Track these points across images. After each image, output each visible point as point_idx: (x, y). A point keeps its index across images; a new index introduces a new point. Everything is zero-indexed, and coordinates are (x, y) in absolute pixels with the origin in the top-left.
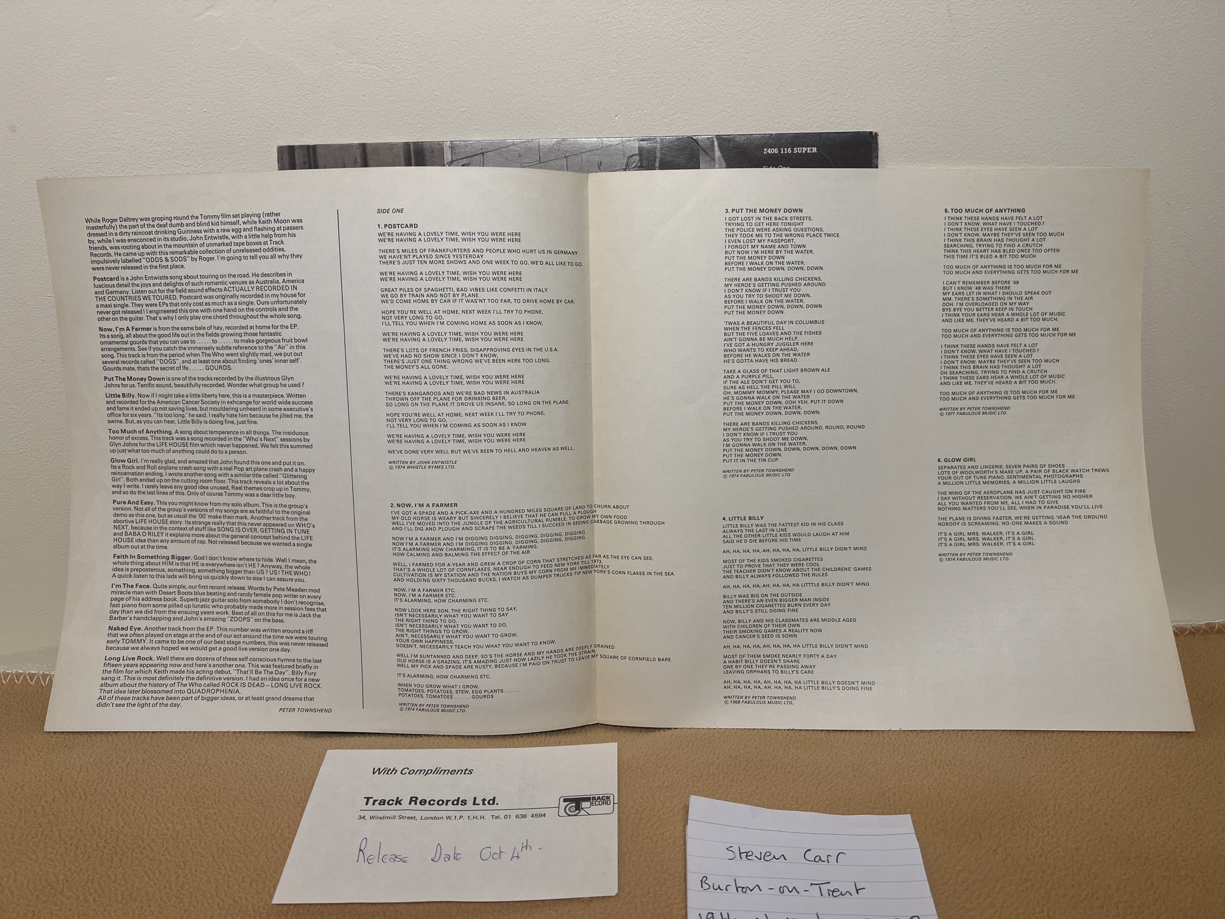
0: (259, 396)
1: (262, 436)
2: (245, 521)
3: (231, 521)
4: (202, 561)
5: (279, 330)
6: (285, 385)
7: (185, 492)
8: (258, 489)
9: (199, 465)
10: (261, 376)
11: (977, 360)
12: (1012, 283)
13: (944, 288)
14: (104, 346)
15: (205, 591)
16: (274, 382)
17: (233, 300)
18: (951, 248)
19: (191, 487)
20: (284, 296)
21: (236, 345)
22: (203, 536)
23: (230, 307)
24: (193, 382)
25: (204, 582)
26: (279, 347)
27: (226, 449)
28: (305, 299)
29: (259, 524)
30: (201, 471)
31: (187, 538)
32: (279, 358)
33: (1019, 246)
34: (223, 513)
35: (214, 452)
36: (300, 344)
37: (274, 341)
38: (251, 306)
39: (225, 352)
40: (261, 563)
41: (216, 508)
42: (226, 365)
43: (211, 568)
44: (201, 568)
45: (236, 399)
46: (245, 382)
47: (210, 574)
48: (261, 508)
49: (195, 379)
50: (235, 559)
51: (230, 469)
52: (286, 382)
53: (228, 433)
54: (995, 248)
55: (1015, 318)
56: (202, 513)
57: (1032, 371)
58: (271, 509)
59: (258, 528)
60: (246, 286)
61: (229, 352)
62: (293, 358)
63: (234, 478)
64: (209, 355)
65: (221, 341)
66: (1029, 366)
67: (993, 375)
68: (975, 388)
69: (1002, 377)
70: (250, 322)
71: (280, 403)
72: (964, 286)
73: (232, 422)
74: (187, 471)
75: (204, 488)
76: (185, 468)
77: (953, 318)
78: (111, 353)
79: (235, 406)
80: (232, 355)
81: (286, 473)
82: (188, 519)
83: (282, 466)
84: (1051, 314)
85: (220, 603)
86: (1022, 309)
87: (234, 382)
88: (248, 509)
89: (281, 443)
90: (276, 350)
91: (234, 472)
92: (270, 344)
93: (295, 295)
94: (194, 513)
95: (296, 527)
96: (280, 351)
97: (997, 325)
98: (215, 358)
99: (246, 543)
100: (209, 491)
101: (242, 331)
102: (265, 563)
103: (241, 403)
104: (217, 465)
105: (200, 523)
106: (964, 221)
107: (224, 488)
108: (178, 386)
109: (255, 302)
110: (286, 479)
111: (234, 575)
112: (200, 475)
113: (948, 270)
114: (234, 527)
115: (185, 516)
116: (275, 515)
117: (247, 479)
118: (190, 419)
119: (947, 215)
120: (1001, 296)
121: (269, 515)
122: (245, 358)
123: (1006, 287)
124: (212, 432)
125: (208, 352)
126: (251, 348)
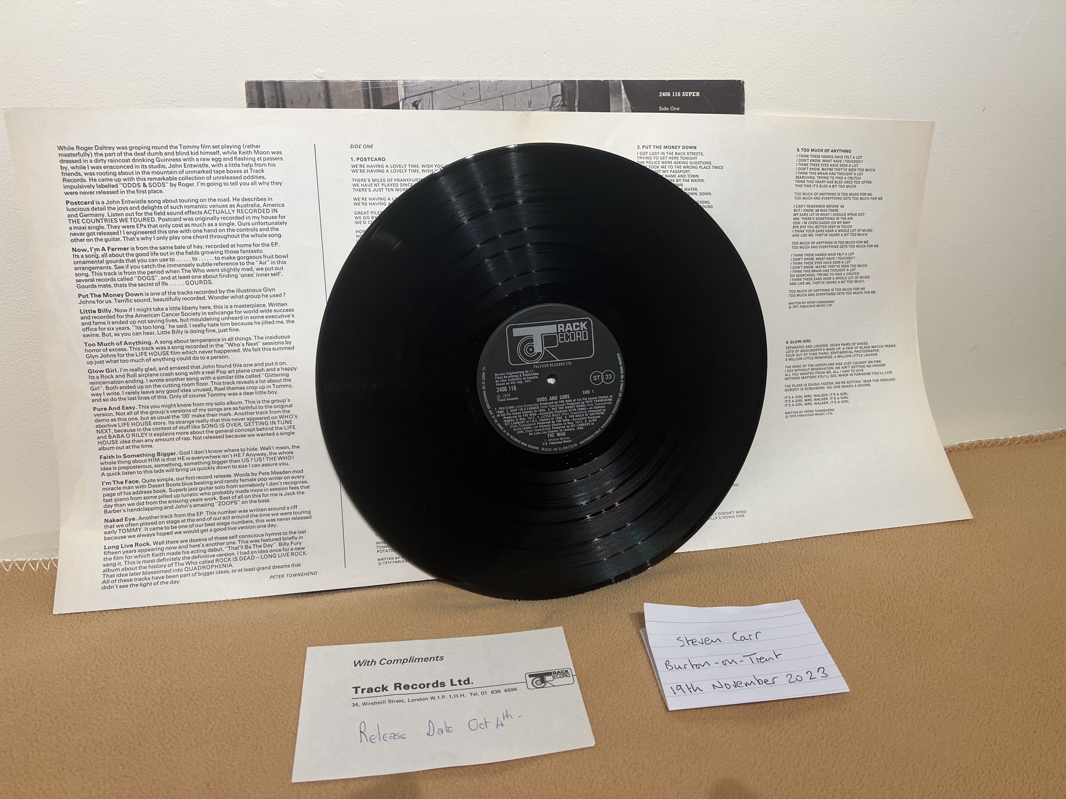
0: (241, 306)
1: (244, 342)
2: (228, 417)
3: (215, 418)
4: (188, 456)
5: (260, 248)
6: (267, 296)
7: (168, 396)
8: (240, 388)
9: (181, 371)
10: (242, 289)
11: (814, 265)
12: (839, 207)
13: (795, 210)
14: (77, 266)
15: (193, 481)
16: (256, 294)
17: (214, 222)
18: (800, 179)
19: (173, 391)
20: (265, 218)
21: (218, 261)
22: (187, 433)
23: (210, 228)
24: (173, 297)
25: (190, 474)
26: (261, 263)
27: (208, 355)
28: (285, 220)
29: (242, 419)
30: (183, 376)
31: (172, 437)
32: (260, 272)
33: (845, 178)
34: (207, 412)
35: (195, 358)
36: (281, 260)
37: (256, 257)
38: (231, 227)
39: (206, 268)
40: (246, 453)
41: (198, 408)
42: (207, 280)
43: (197, 461)
44: (187, 461)
45: (217, 310)
46: (226, 294)
47: (196, 467)
48: (245, 405)
49: (174, 293)
50: (221, 451)
51: (212, 373)
52: (268, 293)
53: (210, 340)
54: (829, 180)
55: (841, 233)
56: (185, 413)
58: (254, 405)
59: (242, 423)
60: (227, 209)
61: (210, 268)
62: (274, 272)
63: (216, 381)
64: (189, 271)
65: (201, 259)
66: (848, 270)
67: (825, 277)
68: (813, 287)
69: (830, 278)
70: (230, 241)
71: (262, 311)
72: (808, 209)
73: (214, 331)
74: (168, 377)
75: (187, 391)
76: (167, 374)
77: (800, 233)
78: (85, 272)
79: (216, 316)
80: (212, 270)
81: (268, 372)
82: (171, 420)
83: (264, 367)
85: (207, 491)
87: (215, 295)
88: (231, 406)
89: (263, 346)
90: (257, 265)
91: (216, 375)
92: (251, 261)
93: (276, 217)
94: (177, 414)
95: (279, 419)
96: (261, 266)
98: (195, 274)
99: (230, 436)
100: (192, 393)
101: (223, 249)
102: (250, 453)
103: (222, 313)
104: (199, 370)
105: (184, 422)
106: (810, 158)
107: (206, 390)
108: (158, 300)
109: (236, 223)
110: (269, 378)
111: (220, 465)
112: (181, 379)
113: (798, 196)
114: (218, 423)
115: (168, 417)
116: (258, 410)
117: (229, 380)
118: (170, 330)
119: (799, 153)
120: (832, 217)
121: (252, 411)
122: (226, 273)
123: (835, 210)
124: (193, 341)
125: (188, 268)
126: (232, 264)
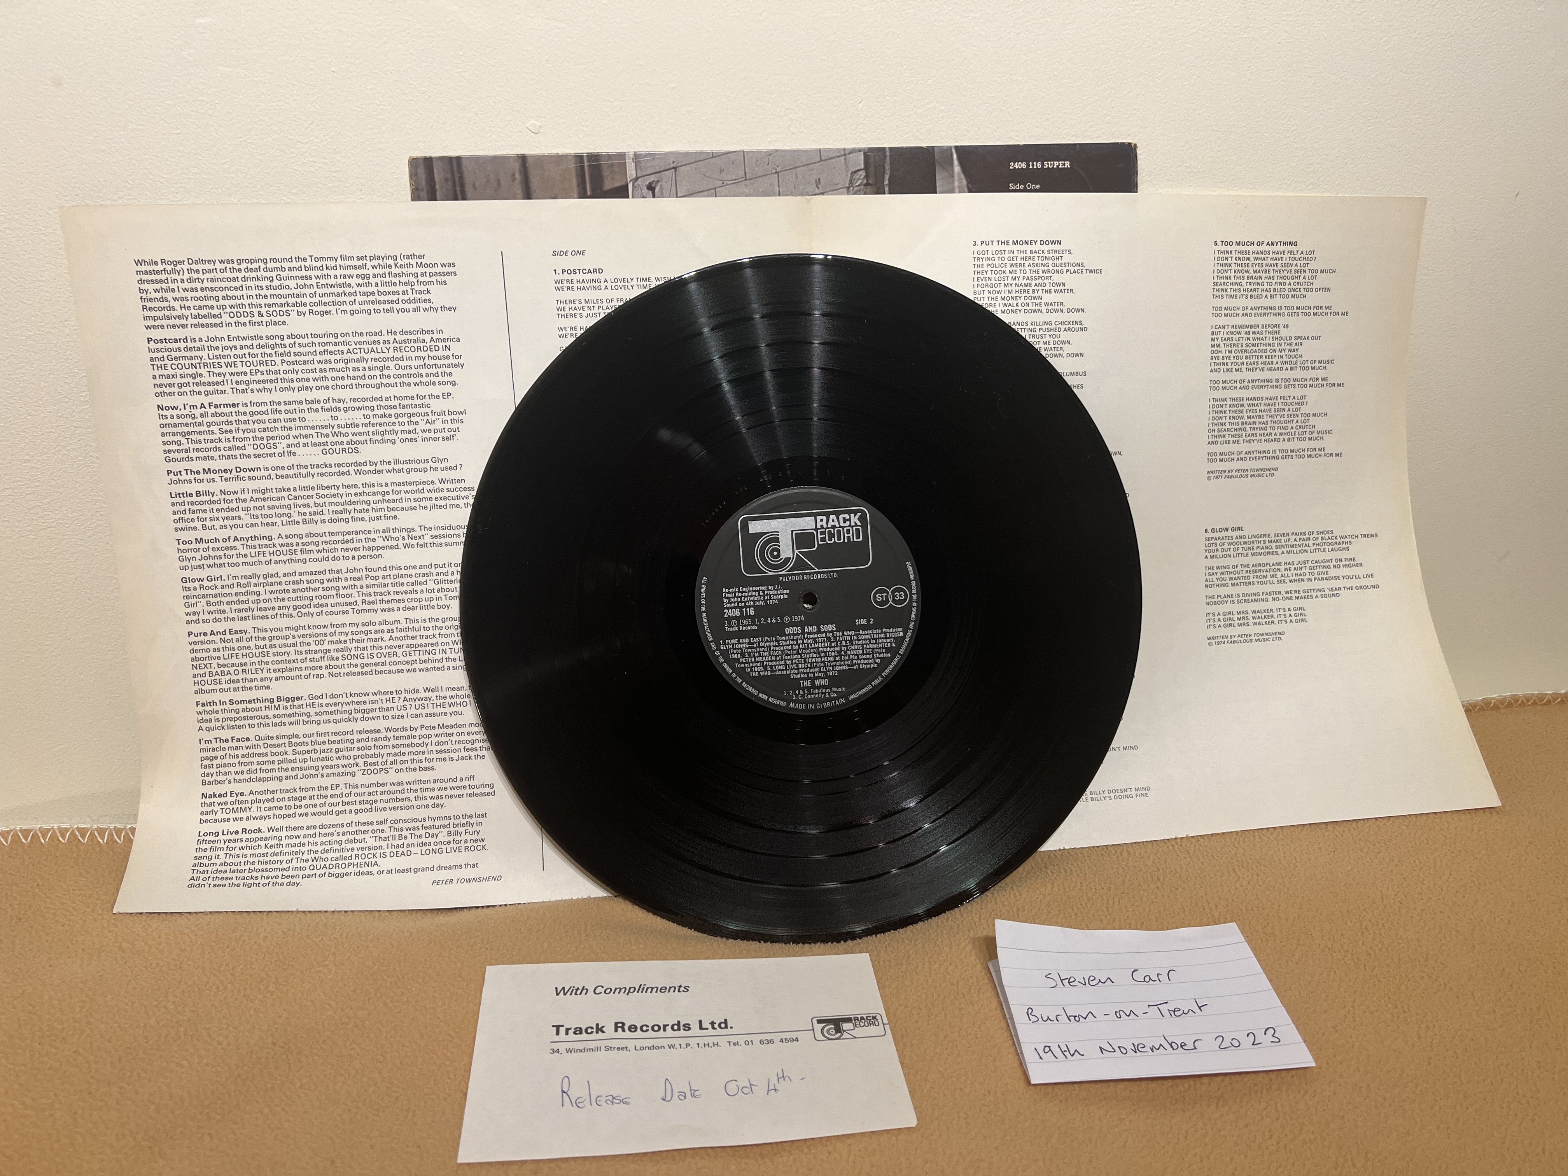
0: (400, 484)
1: (405, 534)
2: (381, 643)
3: (361, 645)
4: (320, 701)
5: (427, 401)
6: (436, 469)
7: (295, 613)
8: (399, 601)
9: (314, 577)
10: (402, 459)
11: (1245, 415)
12: (1282, 327)
13: (1213, 333)
14: (165, 430)
15: (326, 739)
16: (421, 466)
17: (360, 365)
18: (1220, 287)
19: (302, 607)
20: (432, 358)
21: (367, 421)
22: (321, 668)
23: (356, 374)
24: (304, 471)
25: (323, 728)
26: (428, 422)
27: (354, 553)
28: (461, 361)
29: (399, 647)
30: (317, 585)
31: (298, 673)
32: (428, 435)
33: (1290, 284)
34: (350, 636)
35: (335, 558)
36: (456, 417)
37: (420, 414)
38: (386, 372)
39: (350, 430)
40: (402, 696)
41: (338, 630)
42: (353, 447)
43: (333, 708)
44: (318, 710)
45: (367, 490)
46: (379, 467)
47: (332, 717)
48: (404, 625)
49: (306, 467)
50: (367, 694)
51: (359, 579)
52: (438, 465)
53: (357, 533)
54: (1265, 287)
55: (1285, 366)
56: (319, 639)
57: (1300, 427)
58: (417, 626)
59: (399, 651)
60: (379, 347)
61: (356, 430)
62: (447, 434)
63: (365, 590)
64: (327, 435)
65: (344, 418)
66: (1297, 422)
67: (1262, 432)
68: (1244, 447)
69: (1271, 434)
70: (385, 392)
71: (429, 491)
72: (1233, 330)
73: (363, 519)
74: (296, 587)
75: (322, 605)
76: (294, 582)
77: (1222, 367)
78: (176, 438)
79: (366, 498)
80: (360, 434)
81: (439, 578)
82: (299, 648)
83: (433, 570)
84: (1320, 362)
85: (346, 753)
86: (1291, 356)
87: (364, 468)
88: (385, 628)
89: (431, 541)
90: (422, 425)
91: (364, 582)
92: (414, 419)
93: (448, 357)
94: (307, 640)
95: (451, 646)
96: (428, 426)
97: (1267, 375)
98: (335, 439)
99: (381, 672)
100: (330, 609)
101: (375, 404)
102: (408, 696)
103: (374, 494)
104: (340, 575)
105: (316, 652)
106: (1234, 255)
107: (350, 604)
108: (282, 477)
109: (392, 367)
110: (439, 586)
111: (366, 715)
112: (315, 590)
113: (1217, 312)
114: (365, 652)
115: (294, 645)
116: (422, 633)
117: (383, 590)
118: (300, 519)
119: (1217, 248)
120: (1271, 342)
121: (414, 633)
122: (379, 438)
123: (1276, 332)
124: (333, 534)
125: (324, 431)
126: (388, 424)
